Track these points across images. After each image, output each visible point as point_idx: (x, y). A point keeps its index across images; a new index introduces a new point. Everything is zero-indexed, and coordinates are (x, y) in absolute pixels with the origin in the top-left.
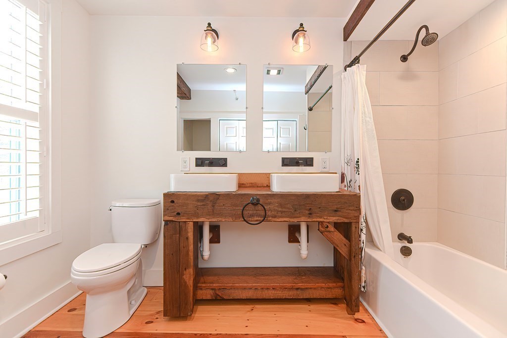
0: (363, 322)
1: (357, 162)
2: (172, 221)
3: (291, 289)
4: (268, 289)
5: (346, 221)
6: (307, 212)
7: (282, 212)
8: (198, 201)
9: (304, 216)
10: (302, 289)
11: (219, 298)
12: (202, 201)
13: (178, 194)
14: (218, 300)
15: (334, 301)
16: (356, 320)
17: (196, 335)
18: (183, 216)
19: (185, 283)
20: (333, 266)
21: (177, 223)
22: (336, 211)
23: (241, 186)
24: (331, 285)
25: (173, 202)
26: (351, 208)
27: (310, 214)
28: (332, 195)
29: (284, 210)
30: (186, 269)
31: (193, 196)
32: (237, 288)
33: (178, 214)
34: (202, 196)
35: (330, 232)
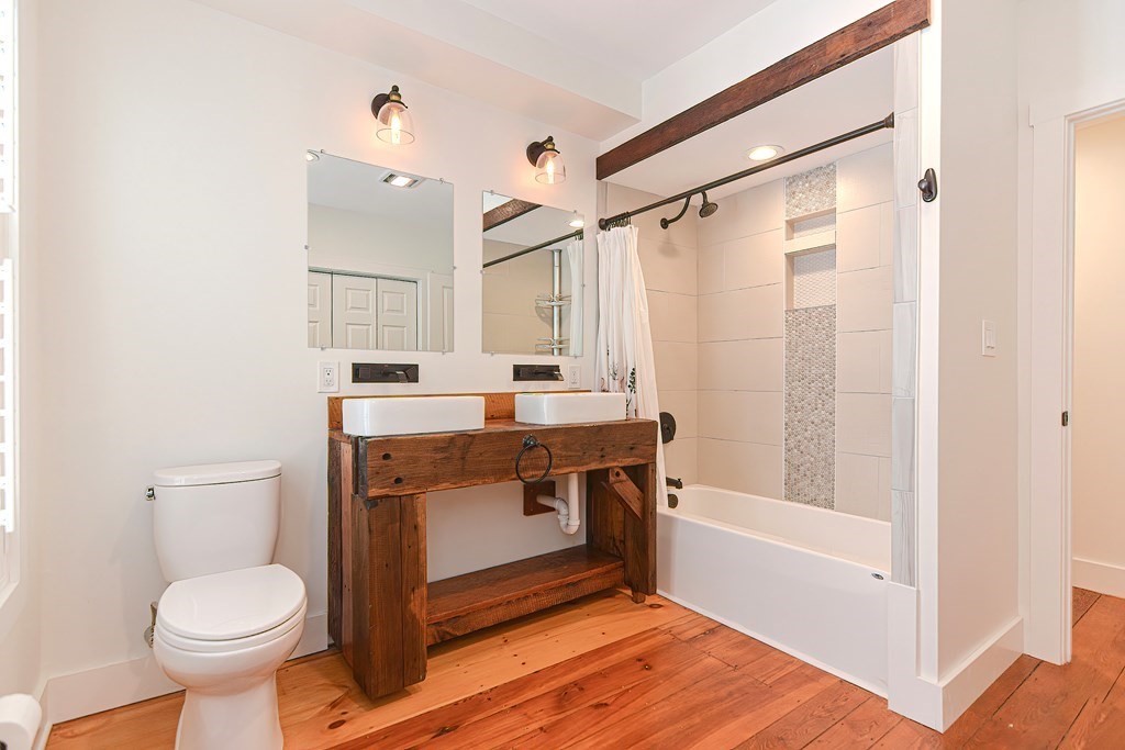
0: (660, 606)
1: (633, 374)
2: (387, 496)
3: (561, 587)
4: (526, 597)
5: (642, 462)
6: (598, 454)
7: (567, 457)
8: (437, 450)
9: (594, 460)
10: (574, 584)
11: (448, 637)
12: (443, 449)
13: (398, 440)
14: (446, 642)
15: (606, 593)
16: (651, 606)
17: (456, 704)
18: (408, 484)
19: (414, 616)
20: (584, 542)
21: (396, 500)
22: (632, 448)
23: (489, 418)
24: (609, 567)
25: (386, 457)
26: (648, 443)
27: (602, 456)
28: (616, 426)
29: (570, 453)
30: (413, 590)
31: (428, 440)
32: (478, 610)
33: (398, 481)
34: (443, 440)
35: (621, 481)
